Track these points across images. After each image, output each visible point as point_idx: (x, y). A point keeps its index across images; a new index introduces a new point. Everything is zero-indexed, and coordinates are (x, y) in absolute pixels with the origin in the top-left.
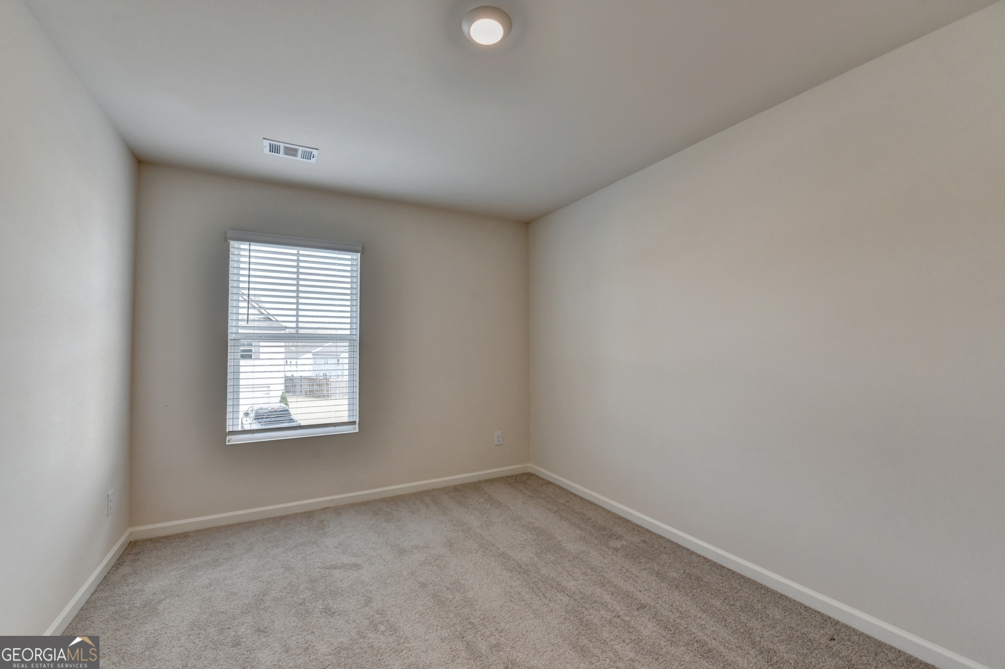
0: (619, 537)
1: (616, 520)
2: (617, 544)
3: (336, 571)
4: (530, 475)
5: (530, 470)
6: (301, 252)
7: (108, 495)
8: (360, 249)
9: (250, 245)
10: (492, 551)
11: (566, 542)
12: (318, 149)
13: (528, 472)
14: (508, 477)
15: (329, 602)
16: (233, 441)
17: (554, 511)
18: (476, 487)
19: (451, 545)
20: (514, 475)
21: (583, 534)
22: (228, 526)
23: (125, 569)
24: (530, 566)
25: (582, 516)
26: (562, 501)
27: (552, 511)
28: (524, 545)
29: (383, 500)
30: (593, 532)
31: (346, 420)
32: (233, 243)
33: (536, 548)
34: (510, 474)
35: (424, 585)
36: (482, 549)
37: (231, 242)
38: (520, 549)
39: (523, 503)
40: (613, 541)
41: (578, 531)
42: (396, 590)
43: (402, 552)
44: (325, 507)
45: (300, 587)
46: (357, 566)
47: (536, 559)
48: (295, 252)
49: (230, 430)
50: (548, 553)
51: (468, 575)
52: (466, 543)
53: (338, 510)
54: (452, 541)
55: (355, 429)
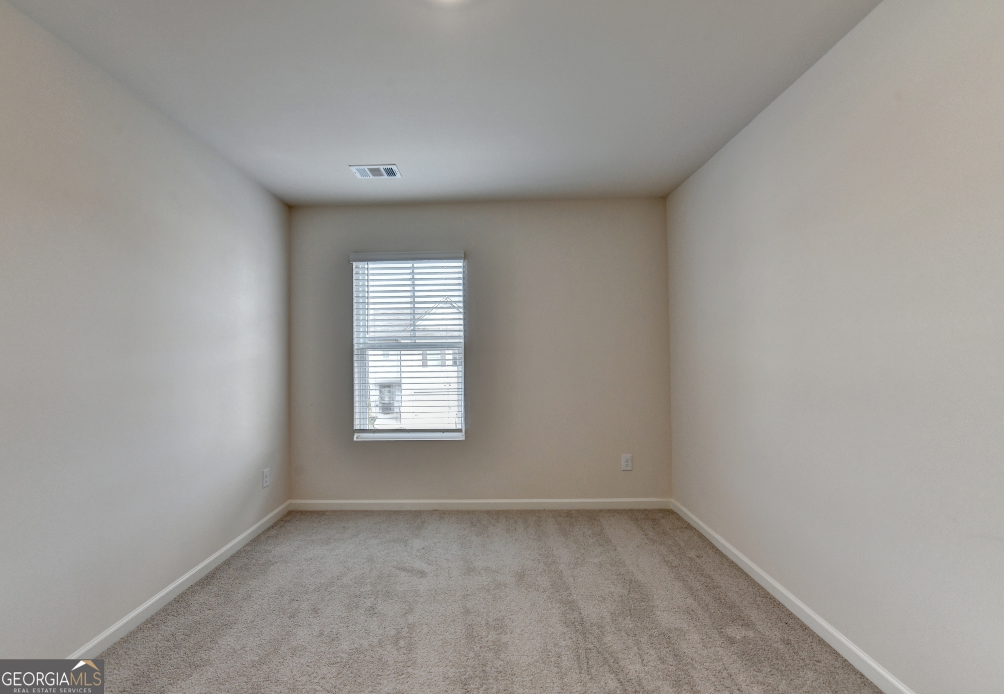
0: (747, 624)
1: (758, 599)
2: (737, 632)
3: (404, 574)
4: (669, 513)
5: (671, 507)
6: (416, 265)
7: (263, 472)
8: (463, 255)
9: (368, 264)
10: (561, 595)
11: (662, 610)
12: (395, 165)
13: (669, 508)
14: (638, 511)
15: (378, 602)
16: (361, 438)
17: (673, 565)
18: (591, 516)
19: (522, 576)
20: (648, 510)
21: (695, 604)
22: (354, 511)
23: (273, 532)
24: (595, 628)
25: (709, 580)
26: (692, 554)
27: (669, 564)
28: (604, 599)
29: (488, 512)
30: (710, 607)
31: (453, 427)
32: (355, 264)
33: (617, 606)
34: (643, 507)
35: (467, 612)
36: (552, 590)
37: (354, 263)
38: (596, 602)
39: (638, 547)
40: (735, 627)
41: (690, 600)
42: (439, 609)
43: (470, 570)
44: (435, 509)
45: (366, 581)
46: (422, 574)
47: (608, 619)
48: (410, 265)
49: (356, 428)
50: (629, 617)
51: (518, 616)
52: (539, 579)
53: (441, 514)
54: (526, 572)
55: (460, 436)
